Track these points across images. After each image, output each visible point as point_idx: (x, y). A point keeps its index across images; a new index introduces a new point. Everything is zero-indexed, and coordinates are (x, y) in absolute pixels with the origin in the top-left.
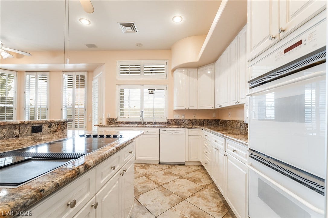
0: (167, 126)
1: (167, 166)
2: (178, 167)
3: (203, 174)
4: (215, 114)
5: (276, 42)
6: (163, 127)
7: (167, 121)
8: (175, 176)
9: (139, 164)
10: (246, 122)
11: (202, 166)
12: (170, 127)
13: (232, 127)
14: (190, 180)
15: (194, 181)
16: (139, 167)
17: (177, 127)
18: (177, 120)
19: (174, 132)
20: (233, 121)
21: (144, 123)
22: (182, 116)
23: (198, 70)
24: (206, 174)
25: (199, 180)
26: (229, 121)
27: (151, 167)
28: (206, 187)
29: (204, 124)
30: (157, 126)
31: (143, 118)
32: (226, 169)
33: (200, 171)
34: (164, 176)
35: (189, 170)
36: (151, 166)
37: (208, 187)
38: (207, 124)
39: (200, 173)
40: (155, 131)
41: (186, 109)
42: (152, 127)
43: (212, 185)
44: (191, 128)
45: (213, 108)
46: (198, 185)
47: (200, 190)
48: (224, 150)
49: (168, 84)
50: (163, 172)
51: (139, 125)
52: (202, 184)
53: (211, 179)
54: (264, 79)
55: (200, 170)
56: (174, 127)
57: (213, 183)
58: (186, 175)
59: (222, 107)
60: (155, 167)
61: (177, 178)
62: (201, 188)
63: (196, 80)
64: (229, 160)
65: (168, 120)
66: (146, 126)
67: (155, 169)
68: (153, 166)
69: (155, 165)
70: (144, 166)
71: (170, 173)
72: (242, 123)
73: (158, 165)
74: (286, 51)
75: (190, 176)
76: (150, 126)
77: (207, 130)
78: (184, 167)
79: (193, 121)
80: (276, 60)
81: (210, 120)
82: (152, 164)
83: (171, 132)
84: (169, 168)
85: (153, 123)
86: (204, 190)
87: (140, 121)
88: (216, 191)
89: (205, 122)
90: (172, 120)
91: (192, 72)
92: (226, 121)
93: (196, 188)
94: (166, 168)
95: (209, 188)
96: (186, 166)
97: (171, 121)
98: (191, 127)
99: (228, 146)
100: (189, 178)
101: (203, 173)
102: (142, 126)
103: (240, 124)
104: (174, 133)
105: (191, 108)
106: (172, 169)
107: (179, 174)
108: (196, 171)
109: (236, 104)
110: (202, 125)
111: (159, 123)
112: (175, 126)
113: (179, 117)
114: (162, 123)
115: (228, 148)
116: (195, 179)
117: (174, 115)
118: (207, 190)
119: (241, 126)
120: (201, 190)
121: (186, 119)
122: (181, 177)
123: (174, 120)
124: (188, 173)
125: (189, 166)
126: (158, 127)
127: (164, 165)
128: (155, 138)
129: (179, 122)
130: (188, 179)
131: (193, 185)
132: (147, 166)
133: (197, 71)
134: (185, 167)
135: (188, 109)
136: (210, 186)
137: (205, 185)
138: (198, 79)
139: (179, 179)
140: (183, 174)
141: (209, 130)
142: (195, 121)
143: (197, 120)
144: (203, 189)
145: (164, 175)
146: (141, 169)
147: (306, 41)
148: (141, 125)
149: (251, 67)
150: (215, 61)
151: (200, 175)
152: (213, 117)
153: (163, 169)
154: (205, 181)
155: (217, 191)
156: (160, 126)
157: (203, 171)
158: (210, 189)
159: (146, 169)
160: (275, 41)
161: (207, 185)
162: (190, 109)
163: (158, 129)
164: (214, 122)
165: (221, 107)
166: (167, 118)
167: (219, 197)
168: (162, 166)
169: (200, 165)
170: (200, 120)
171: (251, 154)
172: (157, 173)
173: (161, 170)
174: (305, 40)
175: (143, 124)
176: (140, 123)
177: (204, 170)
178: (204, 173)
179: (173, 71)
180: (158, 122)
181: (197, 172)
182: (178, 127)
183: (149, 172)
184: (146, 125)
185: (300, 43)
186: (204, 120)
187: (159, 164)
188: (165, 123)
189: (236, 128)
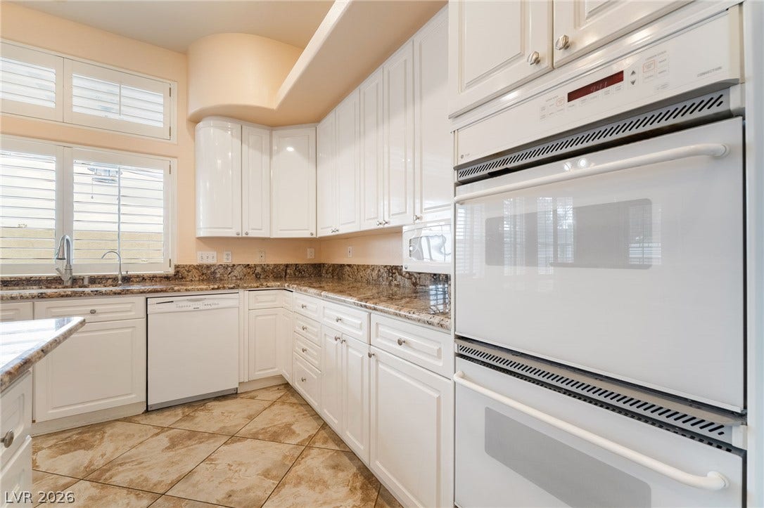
0: (176, 288)
1: (179, 411)
2: (218, 408)
3: (294, 409)
4: (314, 250)
5: (540, 73)
6: (162, 291)
7: (171, 271)
8: (212, 441)
9: (49, 435)
10: (406, 268)
11: (287, 385)
12: (186, 290)
13: (356, 280)
14: (261, 437)
15: (275, 437)
16: (50, 447)
17: (213, 289)
18: (208, 267)
19: (200, 305)
20: (358, 266)
21: (75, 281)
22: (225, 257)
23: (274, 132)
24: (301, 405)
25: (288, 430)
26: (349, 266)
27: (112, 435)
28: (308, 444)
29: (288, 276)
30: (135, 287)
31: (69, 261)
32: (373, 390)
33: (284, 403)
34: (171, 454)
35: (255, 406)
36: (109, 431)
37: (314, 443)
38: (295, 274)
39: (286, 407)
40: (130, 305)
41: (240, 236)
42: (115, 293)
43: (323, 433)
44: (257, 289)
45: (312, 234)
46: (286, 448)
47: (297, 460)
48: (366, 340)
49: (176, 157)
50: (164, 440)
51: (49, 291)
52: (299, 440)
53: (317, 416)
54: (505, 162)
55: (284, 398)
56: (202, 290)
57: (326, 426)
58: (247, 427)
59: (340, 232)
60: (131, 428)
61: (218, 444)
62: (298, 453)
63: (266, 158)
64: (380, 366)
65: (177, 267)
66: (86, 290)
67: (129, 436)
68: (120, 428)
69: (128, 420)
70: (75, 437)
71: (192, 435)
72: (382, 271)
73: (144, 417)
74: (573, 96)
75: (259, 424)
76: (103, 289)
77: (305, 291)
78: (235, 400)
79: (258, 270)
80: (543, 117)
81: (302, 265)
82: (118, 420)
83: (193, 305)
84: (186, 417)
85: (115, 279)
86: (306, 456)
87: (55, 274)
88: (337, 448)
89: (288, 271)
90: (189, 269)
91: (256, 135)
92: (342, 266)
93: (285, 457)
94: (174, 420)
95: (317, 445)
96: (243, 396)
97: (189, 271)
98: (255, 285)
99: (377, 333)
100: (257, 433)
101: (293, 404)
102: (69, 291)
103: (376, 272)
104: (202, 307)
105: (253, 234)
106: (197, 420)
107: (224, 427)
108: (273, 404)
109: (381, 226)
110: (281, 277)
111: (143, 279)
112: (204, 287)
113: (215, 259)
114: (153, 278)
115: (377, 336)
116: (275, 429)
117: (199, 253)
118: (314, 452)
119: (379, 276)
120: (300, 459)
121: (236, 263)
122: (233, 438)
123: (199, 267)
124: (251, 418)
125: (250, 395)
126: (141, 293)
127: (167, 413)
128: (130, 330)
129: (214, 273)
130: (255, 437)
131: (273, 453)
132: (93, 436)
133: (271, 136)
134: (238, 400)
135: (244, 235)
136: (318, 437)
137: (307, 439)
138: (274, 158)
139: (225, 447)
140: (236, 426)
141: (312, 291)
142: (263, 268)
143: (268, 265)
144: (305, 453)
145: (168, 448)
146: (65, 452)
147: (634, 76)
148: (61, 291)
149: (461, 133)
150: (317, 119)
151: (285, 414)
152: (309, 257)
153: (163, 429)
154: (304, 428)
155: (339, 446)
156: (151, 288)
157: (293, 400)
158: (323, 446)
159: (89, 447)
160: (538, 69)
161: (311, 438)
162: (249, 236)
163: (141, 300)
164: (311, 270)
165: (337, 233)
166: (175, 262)
167: (348, 461)
168: (157, 419)
169: (280, 385)
170: (276, 266)
171: (463, 348)
172: (141, 448)
173: (157, 434)
174: (633, 73)
175: (69, 284)
176: (57, 281)
177: (293, 395)
178: (295, 404)
179: (195, 120)
180: (138, 276)
181: (276, 408)
182: (216, 287)
183: (103, 456)
184: (85, 287)
185: (617, 78)
186: (287, 266)
187: (147, 411)
188: (167, 278)
189: (368, 283)
